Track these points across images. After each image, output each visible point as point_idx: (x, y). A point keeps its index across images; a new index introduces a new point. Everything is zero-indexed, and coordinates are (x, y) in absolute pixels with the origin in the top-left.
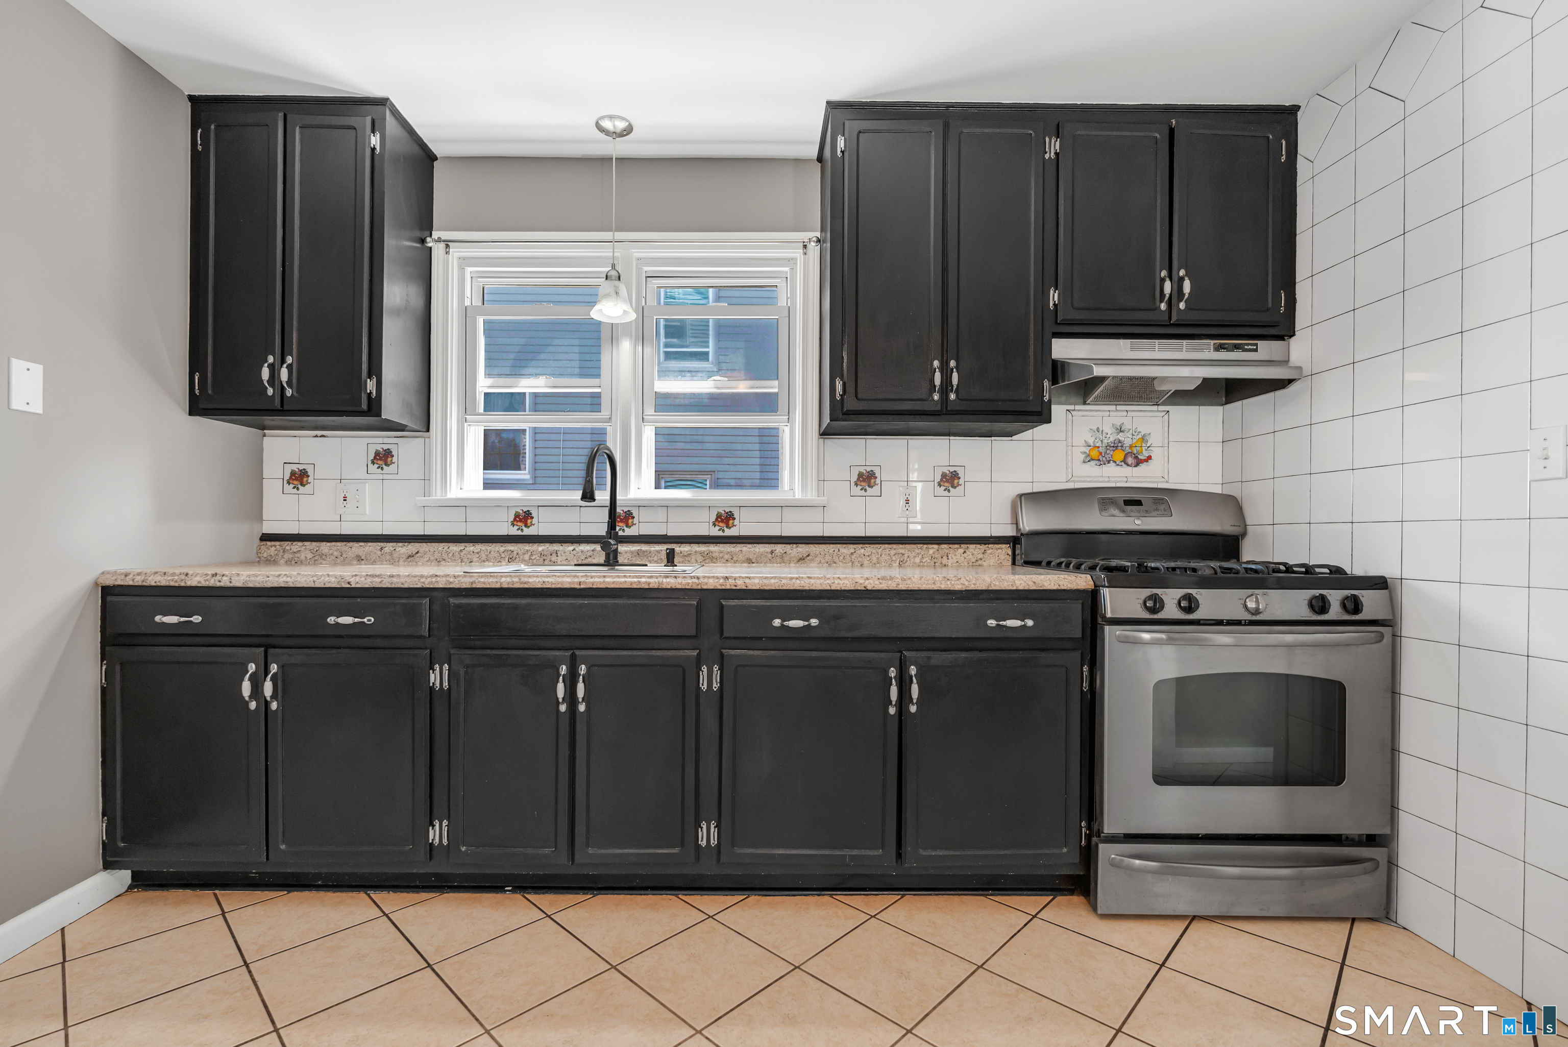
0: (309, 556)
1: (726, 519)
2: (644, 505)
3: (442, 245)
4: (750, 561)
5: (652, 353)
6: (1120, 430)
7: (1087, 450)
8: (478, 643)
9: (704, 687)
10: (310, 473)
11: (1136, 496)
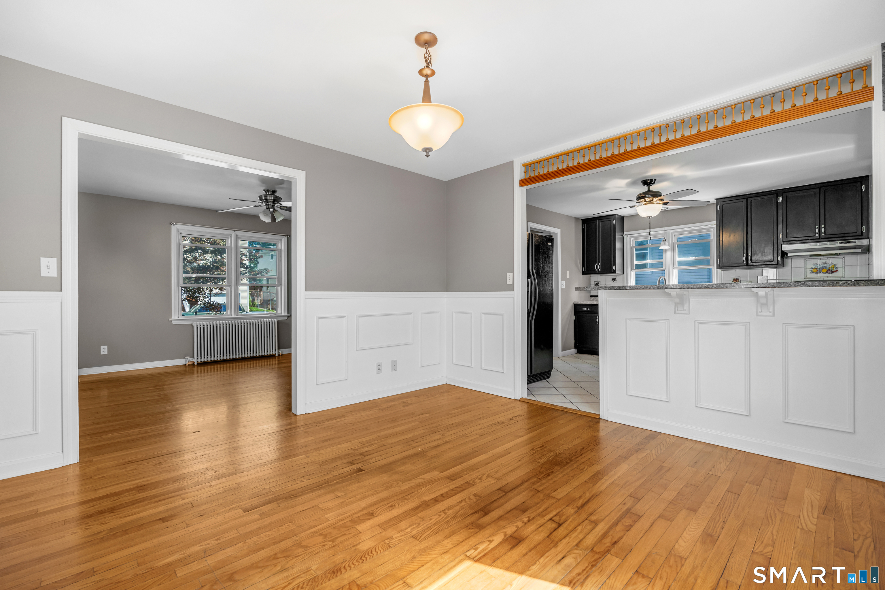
3: (626, 236)
5: (676, 253)
6: (825, 263)
7: (811, 269)
10: (599, 283)
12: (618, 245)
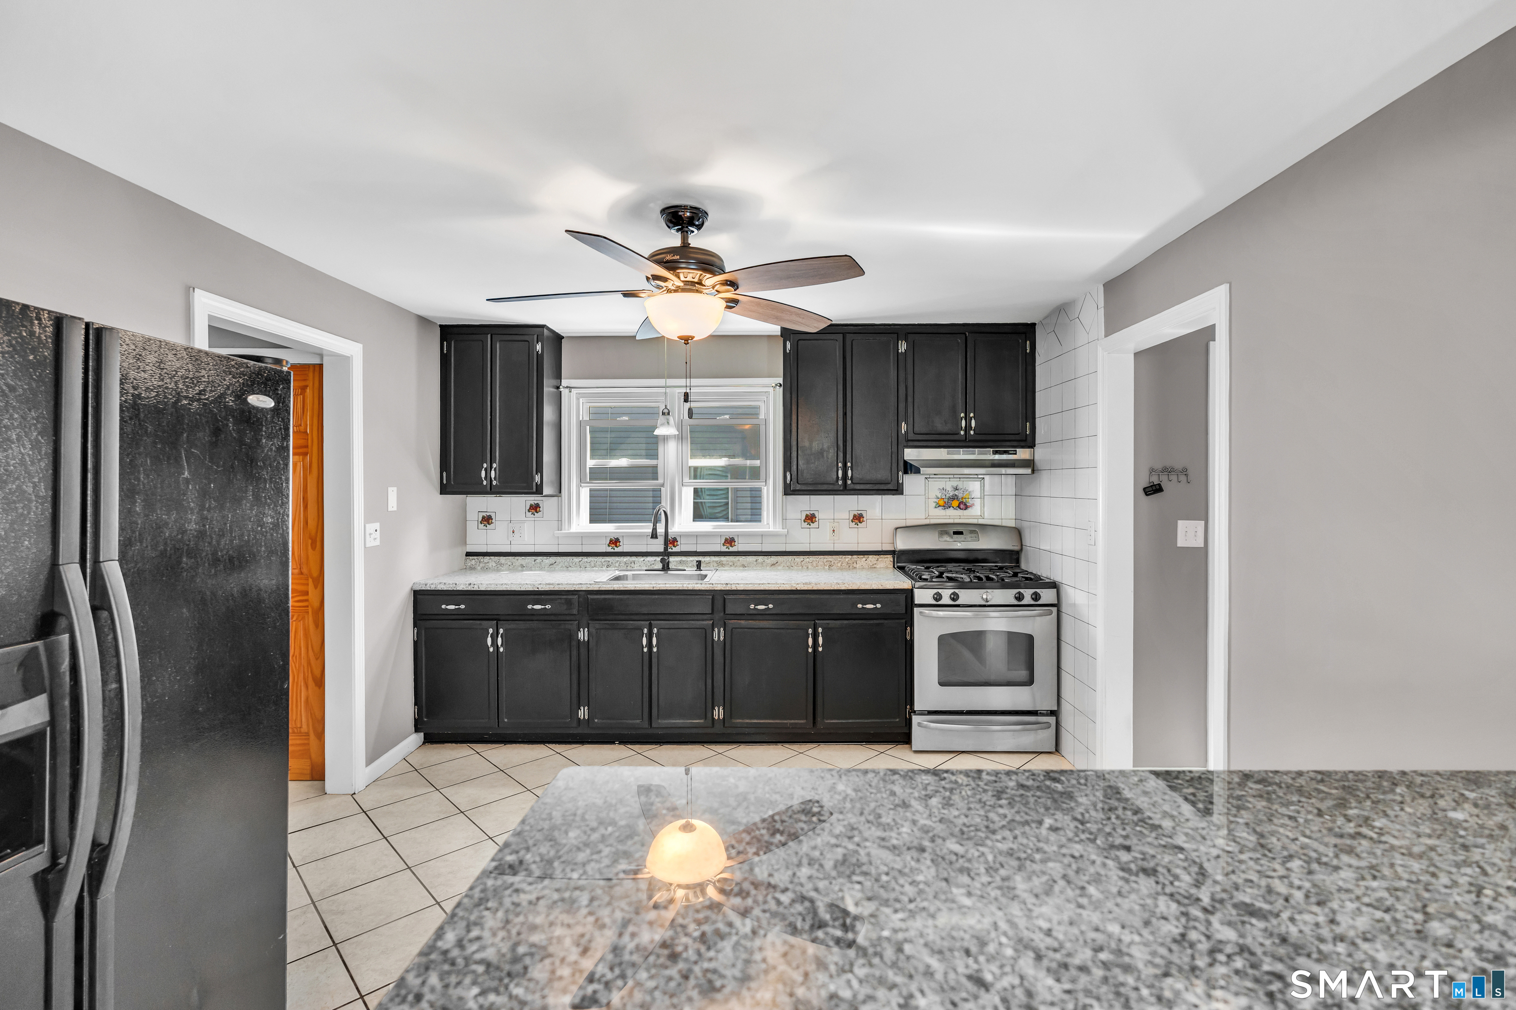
0: (494, 565)
1: (730, 541)
2: (682, 535)
3: (567, 390)
4: (744, 566)
5: (687, 447)
6: (956, 489)
7: (937, 500)
8: (602, 618)
9: (716, 639)
10: (493, 517)
11: (960, 529)
12: (548, 413)
